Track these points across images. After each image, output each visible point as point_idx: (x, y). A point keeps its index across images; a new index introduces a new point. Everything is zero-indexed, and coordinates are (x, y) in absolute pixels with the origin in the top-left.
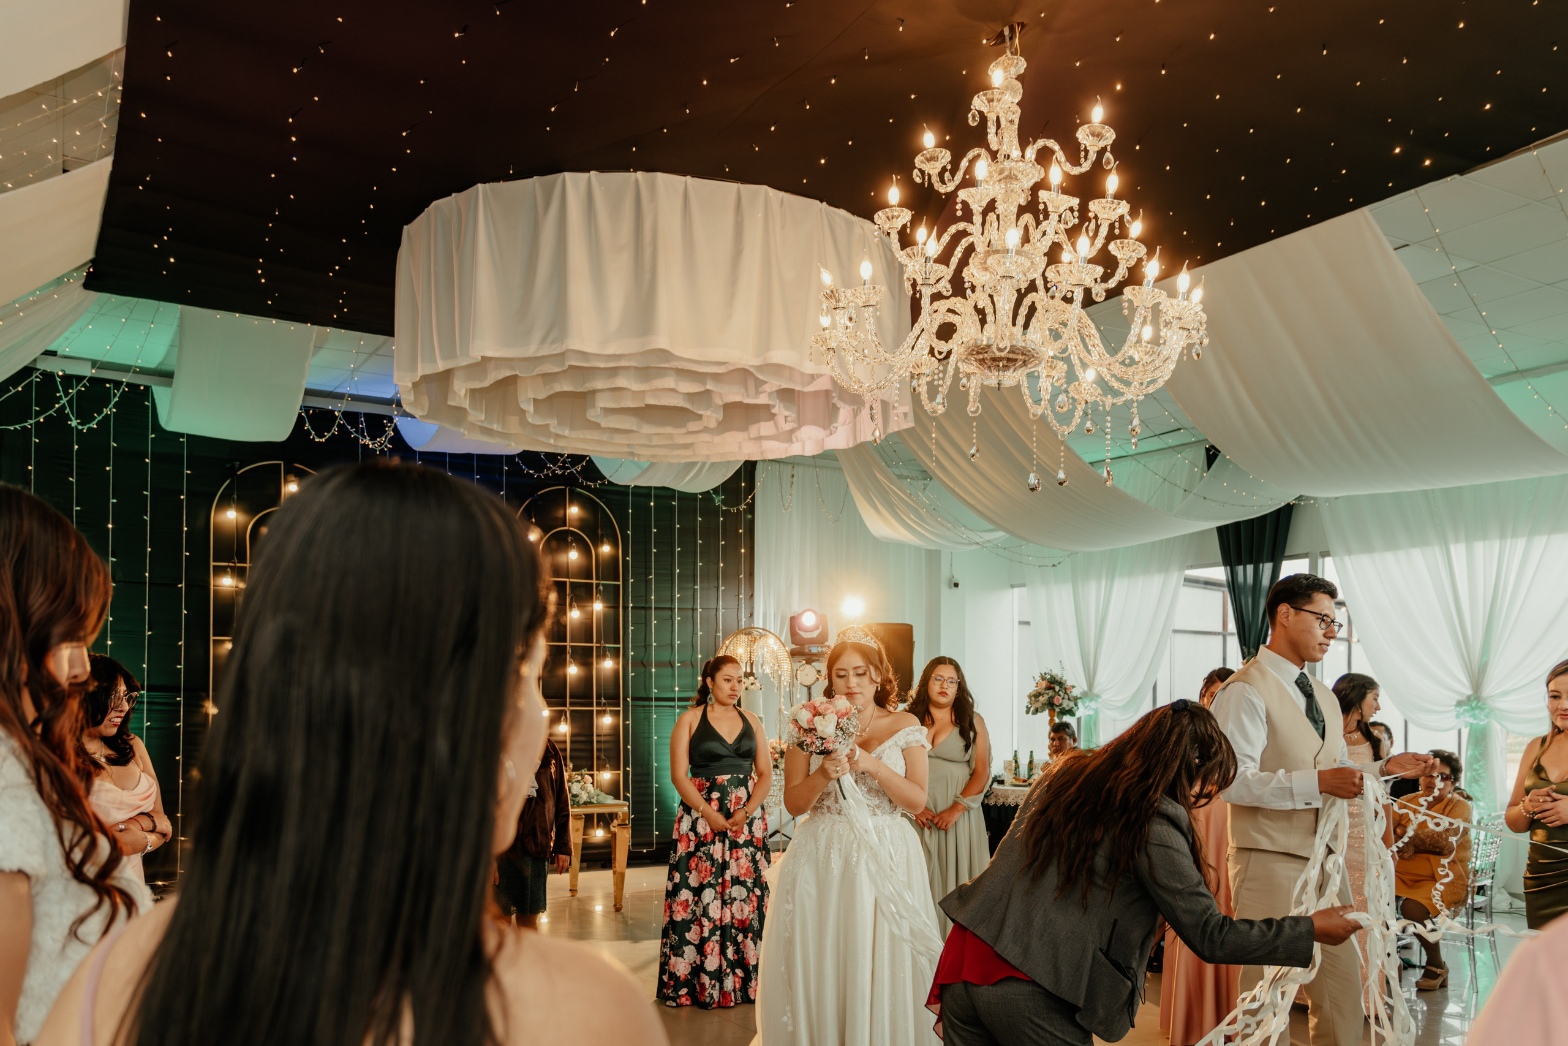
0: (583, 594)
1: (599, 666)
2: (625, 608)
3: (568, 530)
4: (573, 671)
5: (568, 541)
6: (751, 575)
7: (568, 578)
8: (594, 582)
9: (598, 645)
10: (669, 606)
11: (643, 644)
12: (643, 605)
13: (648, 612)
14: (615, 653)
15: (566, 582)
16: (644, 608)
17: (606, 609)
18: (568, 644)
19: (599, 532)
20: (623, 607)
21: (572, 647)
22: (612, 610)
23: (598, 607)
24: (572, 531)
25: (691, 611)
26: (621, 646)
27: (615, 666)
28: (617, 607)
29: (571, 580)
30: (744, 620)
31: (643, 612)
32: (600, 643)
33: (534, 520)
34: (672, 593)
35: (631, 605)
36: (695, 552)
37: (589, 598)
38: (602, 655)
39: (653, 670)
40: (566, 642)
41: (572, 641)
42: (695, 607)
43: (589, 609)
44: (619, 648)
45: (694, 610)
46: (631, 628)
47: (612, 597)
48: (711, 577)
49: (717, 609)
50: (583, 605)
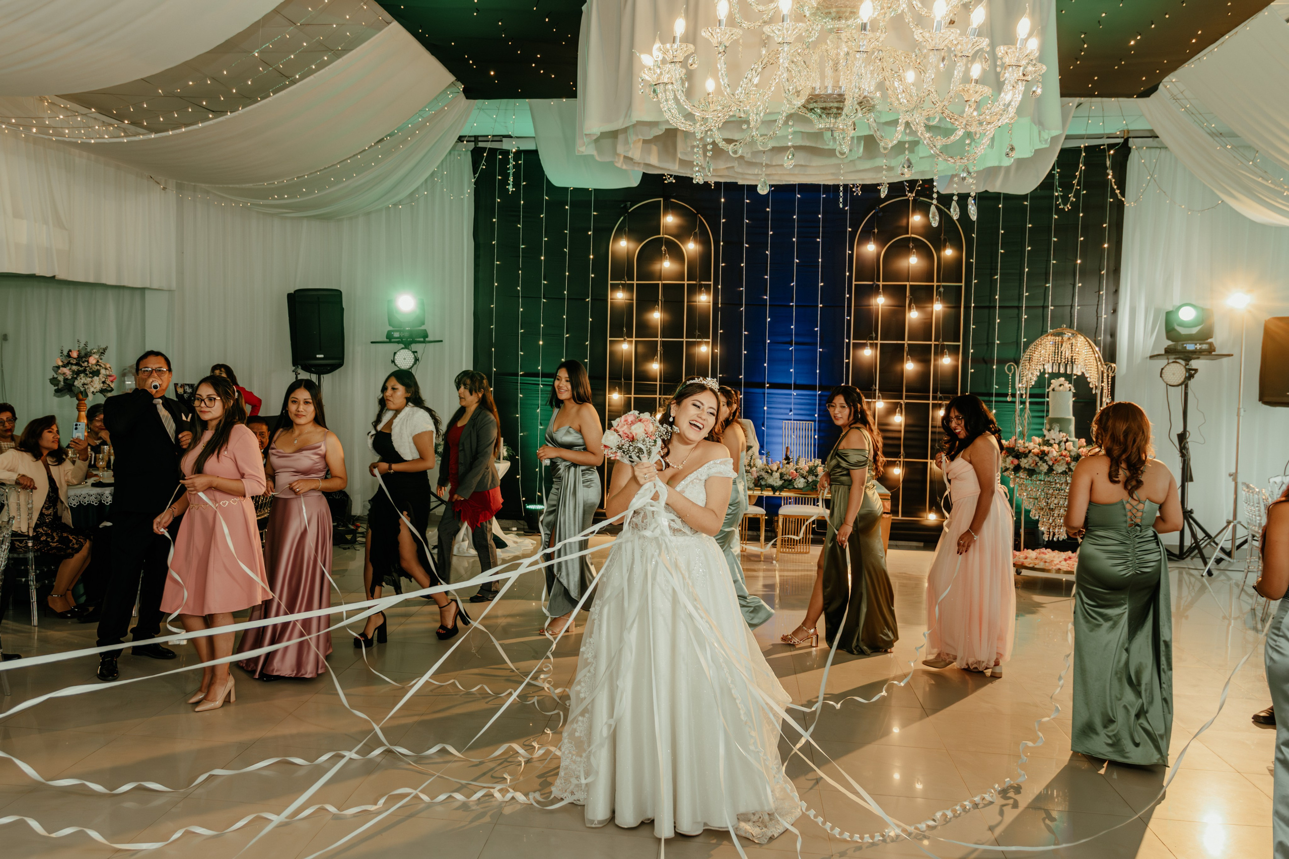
0: (922, 296)
1: (937, 363)
2: (967, 308)
3: (909, 238)
4: (910, 367)
5: (909, 247)
6: (1116, 271)
7: (908, 281)
8: (935, 284)
9: (937, 343)
10: (1016, 304)
11: (985, 342)
12: (987, 304)
13: (992, 310)
14: (954, 351)
15: (906, 285)
16: (989, 307)
17: (946, 309)
18: (906, 342)
19: (942, 237)
20: (964, 307)
21: (909, 345)
22: (953, 310)
23: (938, 307)
24: (913, 238)
25: (1041, 309)
26: (961, 343)
27: (953, 363)
28: (960, 307)
29: (911, 283)
30: (1104, 316)
31: (986, 311)
32: (938, 341)
33: (876, 231)
34: (1019, 292)
35: (973, 305)
36: (1049, 250)
37: (931, 300)
38: (940, 351)
39: (995, 367)
40: (904, 340)
41: (909, 340)
42: (1046, 305)
43: (930, 309)
44: (959, 345)
45: (1045, 307)
46: (972, 326)
47: (952, 297)
48: (1066, 274)
49: (1072, 306)
50: (923, 305)
